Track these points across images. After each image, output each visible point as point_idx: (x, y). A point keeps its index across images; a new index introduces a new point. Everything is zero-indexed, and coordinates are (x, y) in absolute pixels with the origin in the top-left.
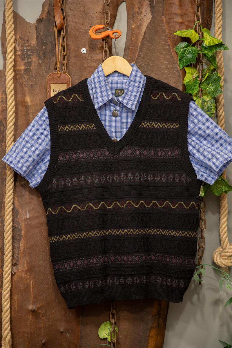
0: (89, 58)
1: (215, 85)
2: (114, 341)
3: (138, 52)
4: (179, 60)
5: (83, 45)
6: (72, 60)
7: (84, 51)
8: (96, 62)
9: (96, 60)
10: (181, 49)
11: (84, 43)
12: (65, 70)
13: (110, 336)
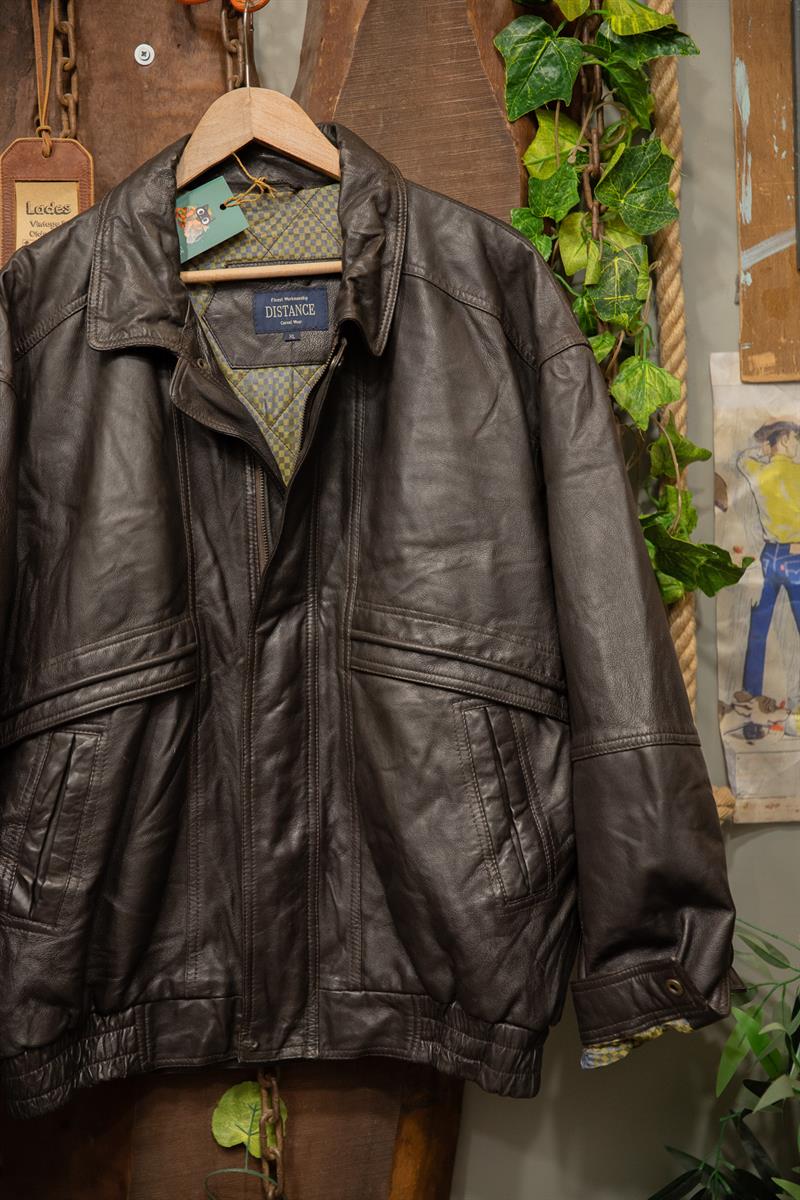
0: (165, 82)
1: (651, 186)
2: (275, 1154)
3: (350, 61)
4: (511, 85)
5: (140, 32)
6: (100, 92)
7: (144, 54)
8: (194, 99)
9: (193, 92)
10: (517, 43)
11: (144, 26)
12: (73, 126)
13: (257, 1137)
